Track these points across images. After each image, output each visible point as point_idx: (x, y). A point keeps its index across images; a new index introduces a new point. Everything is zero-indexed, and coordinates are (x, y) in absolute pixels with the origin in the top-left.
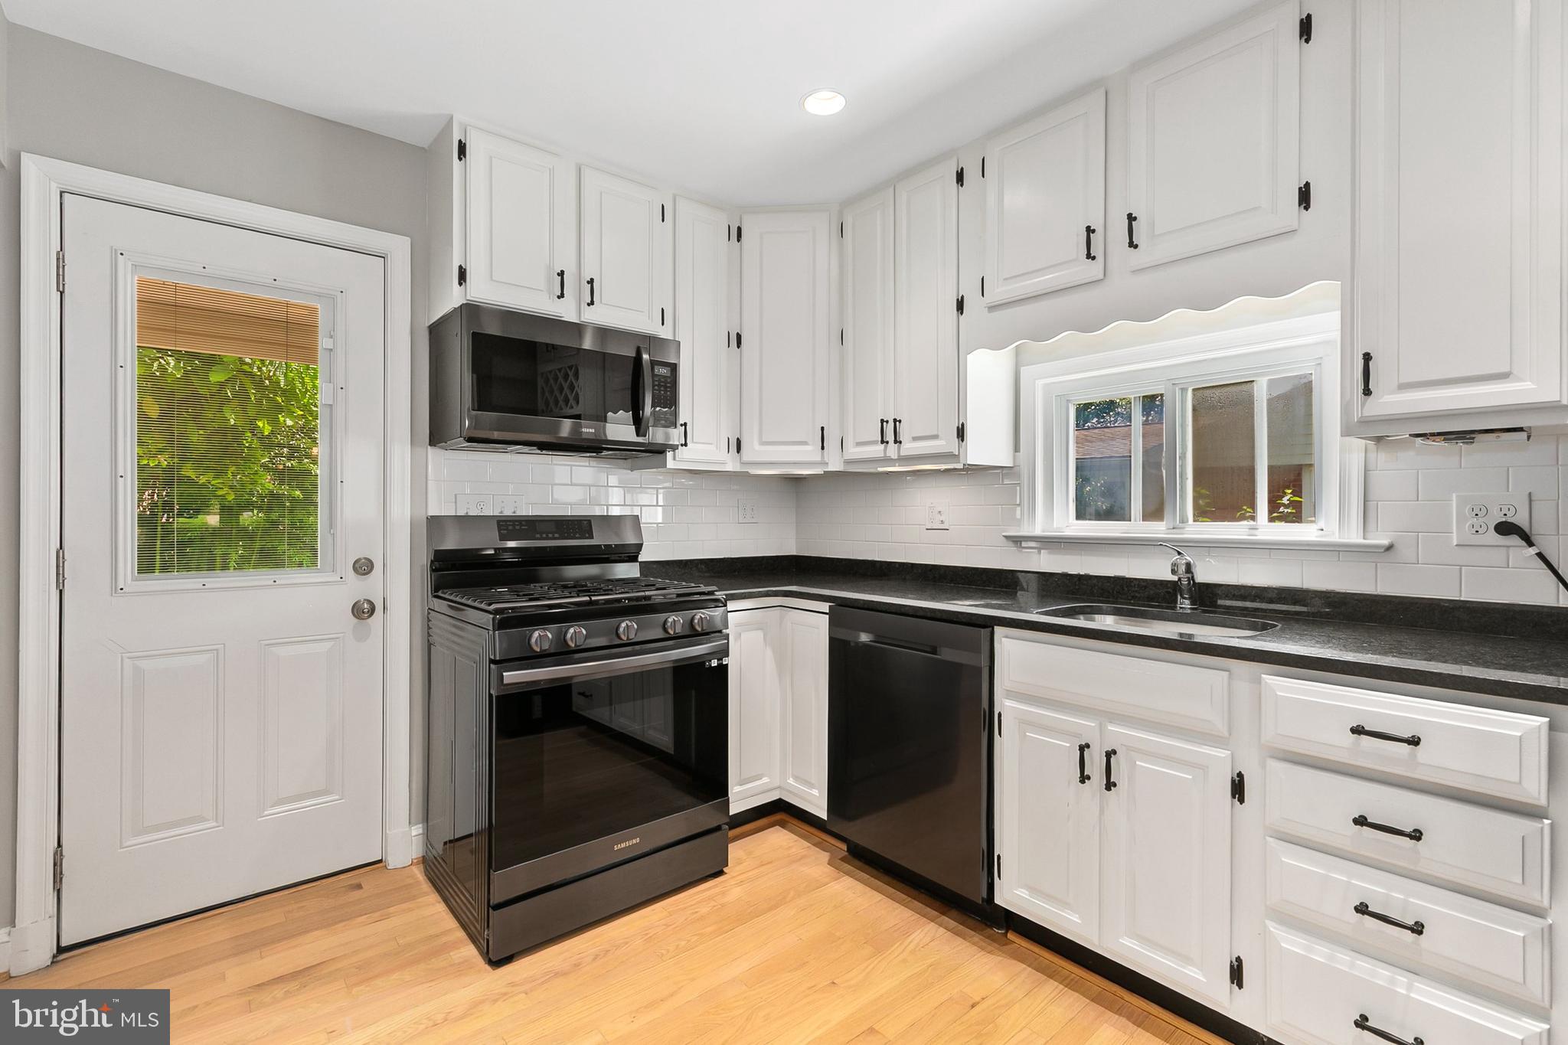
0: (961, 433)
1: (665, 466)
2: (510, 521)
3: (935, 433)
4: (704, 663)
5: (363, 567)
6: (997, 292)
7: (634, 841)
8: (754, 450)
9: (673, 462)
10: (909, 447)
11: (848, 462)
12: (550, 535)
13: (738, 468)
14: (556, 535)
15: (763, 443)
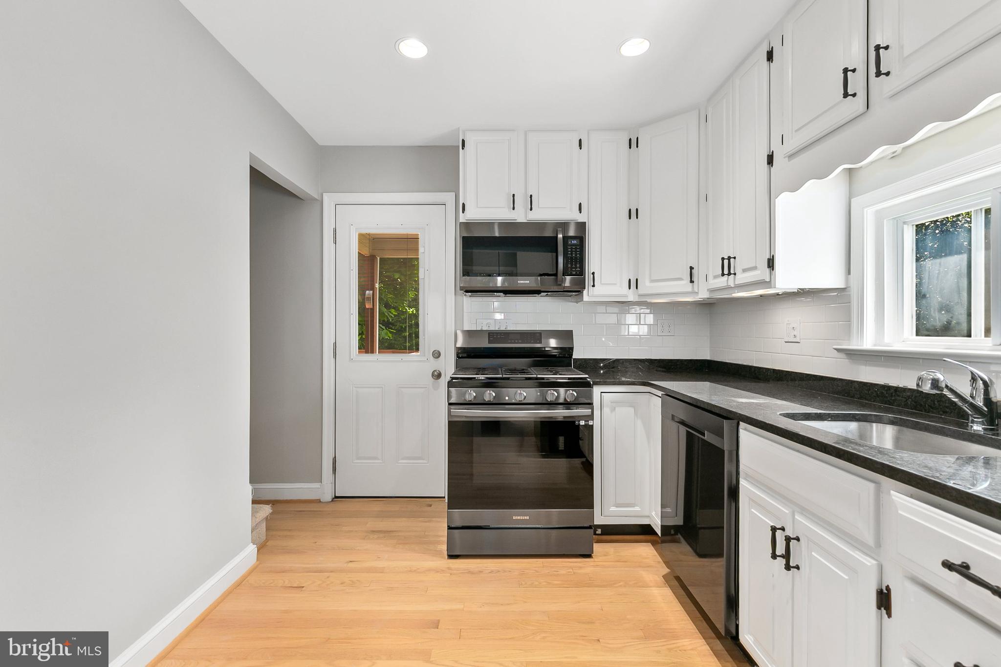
0: (771, 264)
1: (582, 300)
2: (495, 333)
3: (754, 265)
4: (574, 422)
5: (437, 355)
6: (792, 144)
7: (526, 518)
8: (646, 287)
9: (587, 297)
10: (742, 278)
11: (711, 291)
12: (516, 341)
13: (637, 299)
14: (520, 341)
15: (652, 281)
